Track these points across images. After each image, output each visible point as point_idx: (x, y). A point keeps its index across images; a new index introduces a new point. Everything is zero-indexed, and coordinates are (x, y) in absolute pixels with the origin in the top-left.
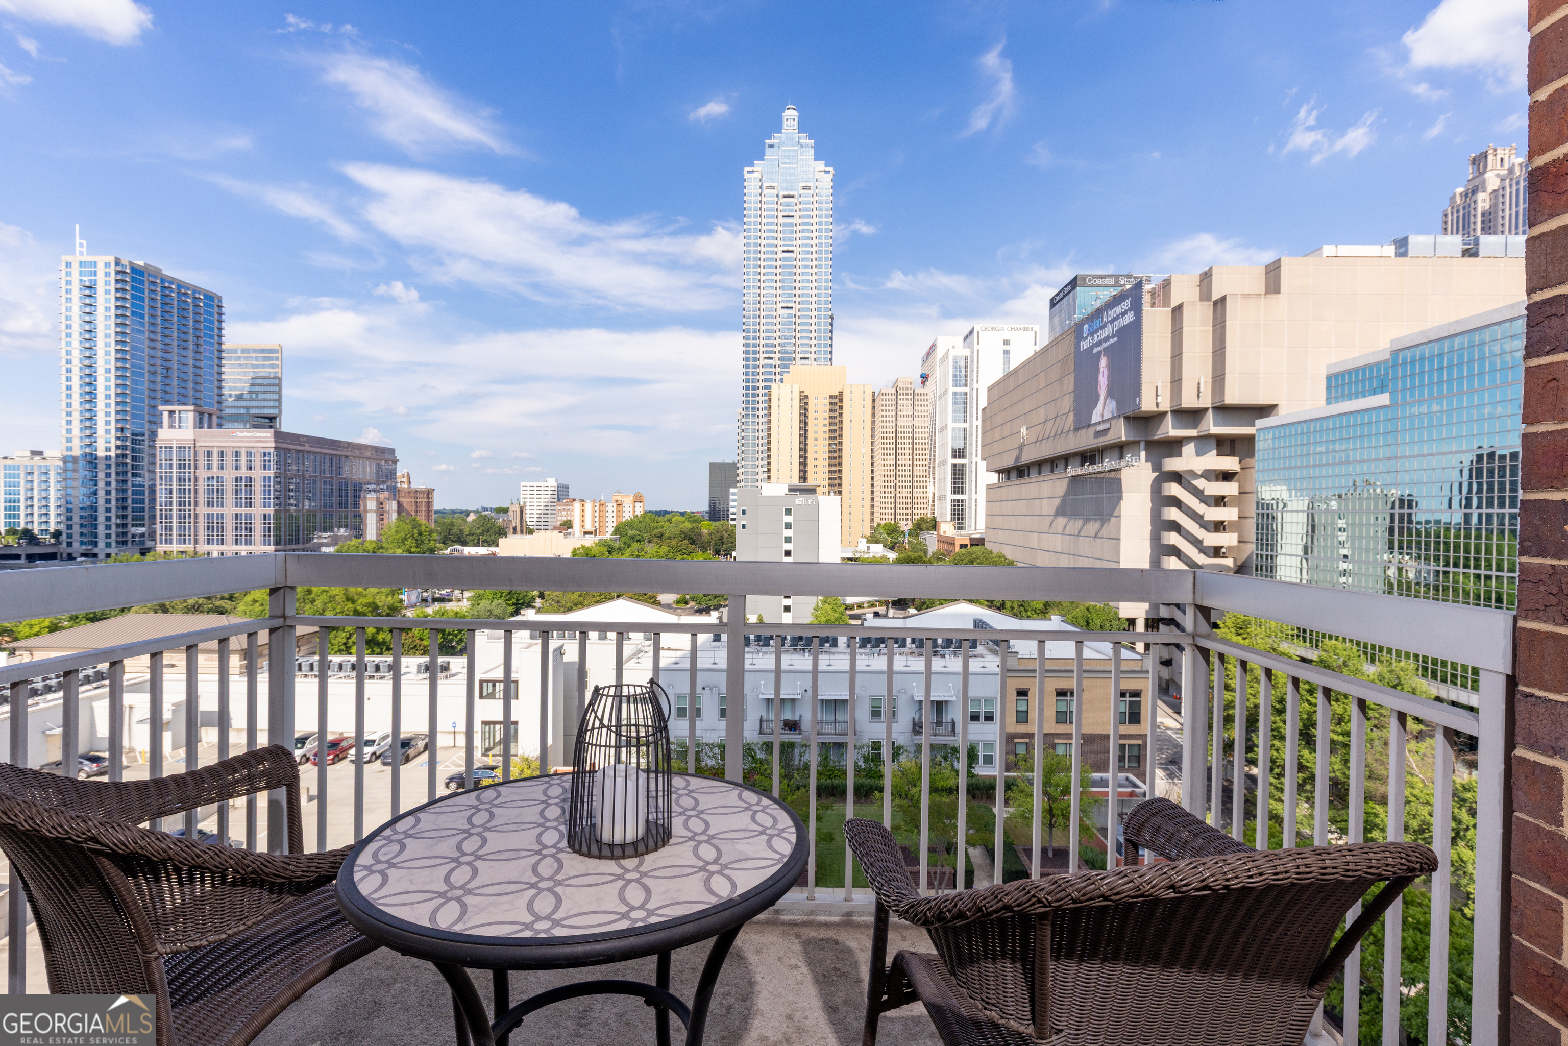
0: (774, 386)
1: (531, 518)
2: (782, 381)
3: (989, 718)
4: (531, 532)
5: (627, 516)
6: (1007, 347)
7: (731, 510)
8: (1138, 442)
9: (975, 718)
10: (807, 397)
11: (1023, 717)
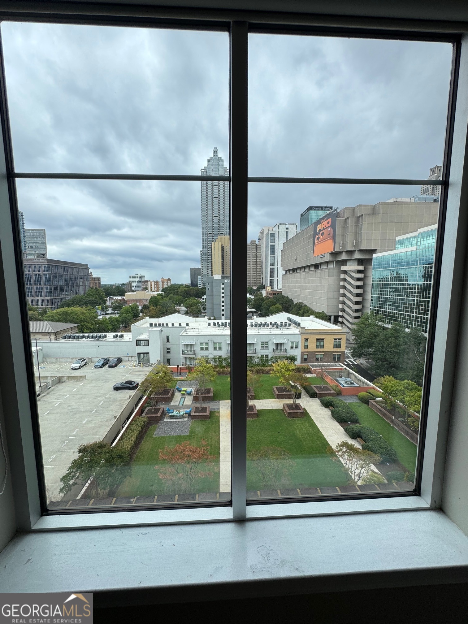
0: (213, 243)
1: (133, 287)
2: (215, 241)
3: (296, 347)
4: (134, 291)
5: (166, 286)
6: (287, 230)
7: (199, 283)
8: (333, 261)
9: (292, 347)
10: (224, 246)
11: (306, 347)
